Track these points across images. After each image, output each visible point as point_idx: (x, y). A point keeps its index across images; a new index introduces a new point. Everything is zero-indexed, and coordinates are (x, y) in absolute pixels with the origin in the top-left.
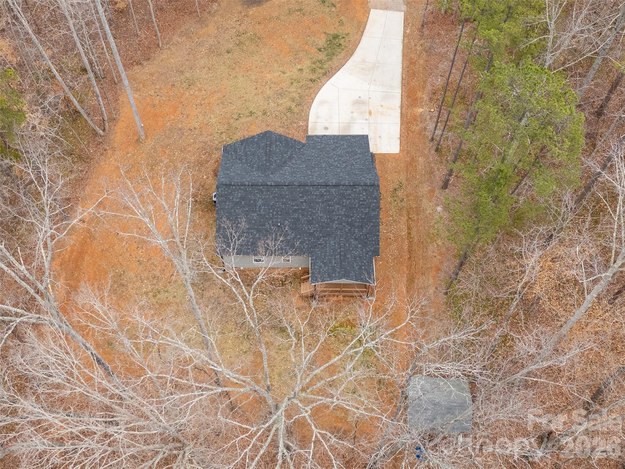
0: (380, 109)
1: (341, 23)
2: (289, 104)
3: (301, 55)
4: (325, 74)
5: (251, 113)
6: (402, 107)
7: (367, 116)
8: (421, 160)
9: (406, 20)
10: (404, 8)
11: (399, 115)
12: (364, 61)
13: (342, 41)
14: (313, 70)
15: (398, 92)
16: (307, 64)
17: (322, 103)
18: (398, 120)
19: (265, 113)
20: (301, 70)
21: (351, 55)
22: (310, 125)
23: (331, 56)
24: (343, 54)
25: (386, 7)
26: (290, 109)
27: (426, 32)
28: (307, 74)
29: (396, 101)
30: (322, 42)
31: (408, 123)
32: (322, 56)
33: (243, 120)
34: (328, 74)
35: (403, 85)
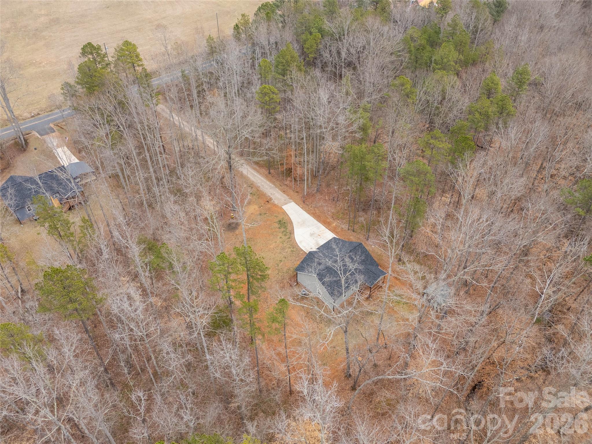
0: (321, 232)
1: (277, 217)
2: (290, 250)
4: (290, 234)
5: (281, 261)
6: (326, 227)
7: (319, 237)
8: (351, 237)
9: (296, 204)
10: (291, 200)
12: (298, 223)
13: (284, 221)
14: (285, 235)
15: (320, 225)
16: (280, 235)
17: (300, 242)
18: (330, 232)
19: (285, 258)
20: (281, 238)
21: (292, 223)
23: (285, 227)
25: (286, 204)
26: (292, 251)
27: (308, 203)
30: (277, 225)
31: (334, 231)
32: (282, 229)
33: (280, 265)
35: (319, 221)
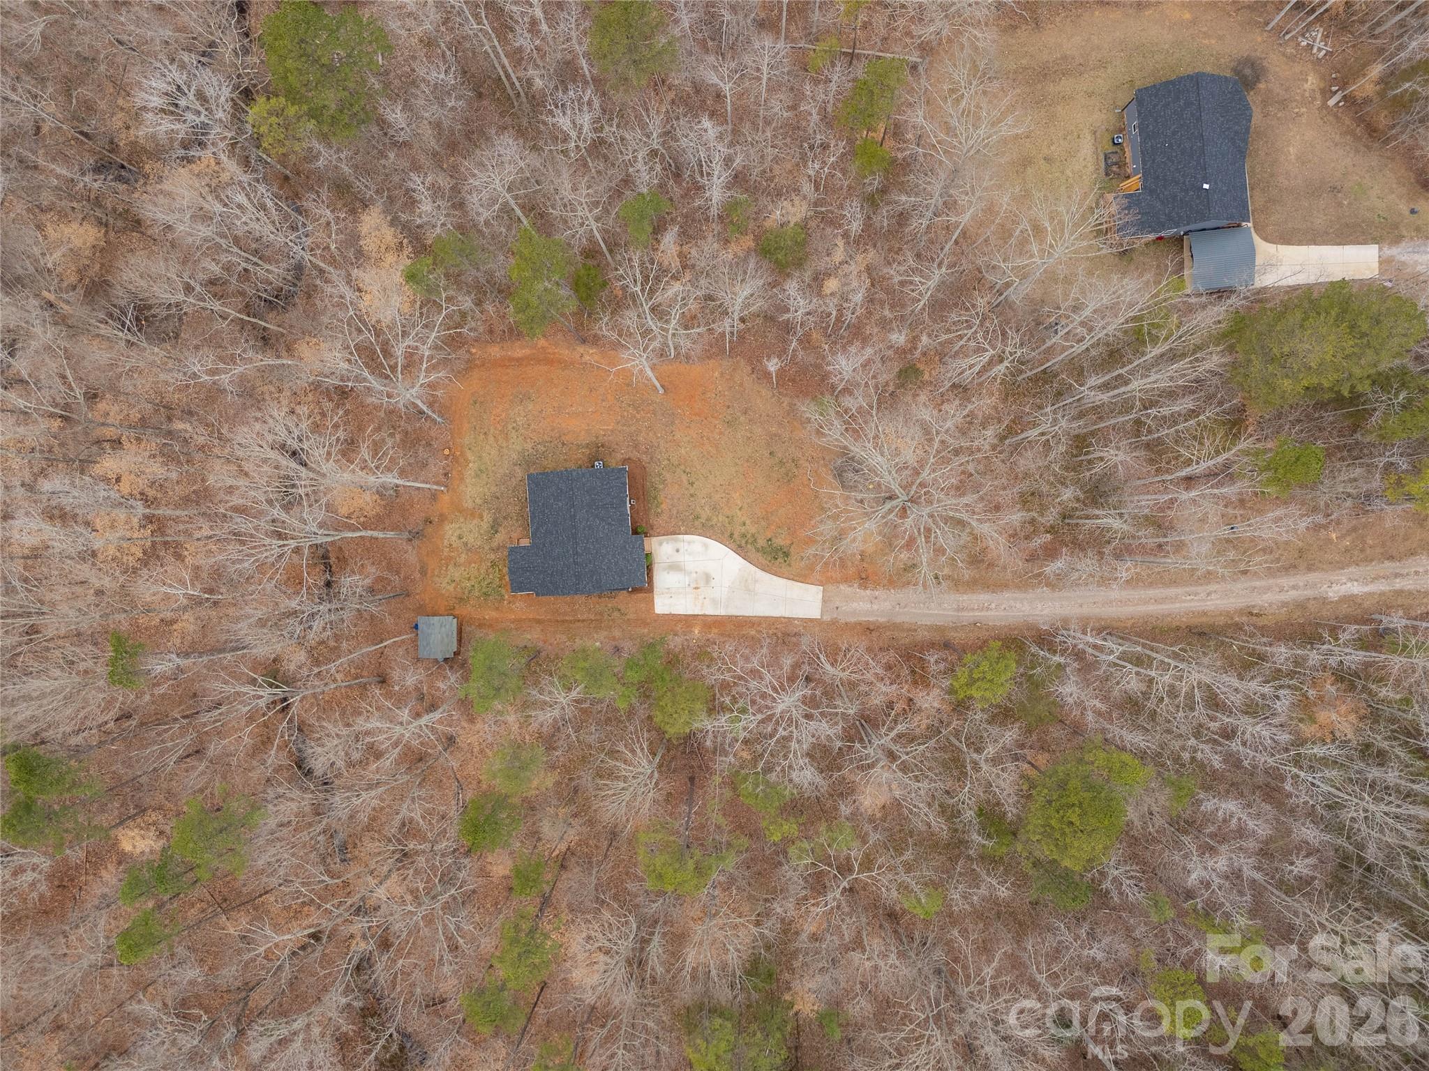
0: (701, 597)
2: (704, 516)
3: (763, 523)
4: (739, 547)
6: (705, 615)
7: (693, 585)
8: (645, 631)
9: (811, 620)
10: (827, 618)
11: (696, 613)
12: (756, 581)
13: (781, 561)
14: (744, 536)
15: (721, 611)
16: (752, 529)
17: (706, 546)
19: (692, 496)
20: (744, 524)
21: (764, 570)
22: (680, 536)
23: (762, 551)
24: (764, 562)
25: (825, 601)
26: (697, 518)
28: (738, 530)
29: (710, 611)
30: (780, 541)
32: (761, 542)
34: (740, 550)
35: (730, 617)
